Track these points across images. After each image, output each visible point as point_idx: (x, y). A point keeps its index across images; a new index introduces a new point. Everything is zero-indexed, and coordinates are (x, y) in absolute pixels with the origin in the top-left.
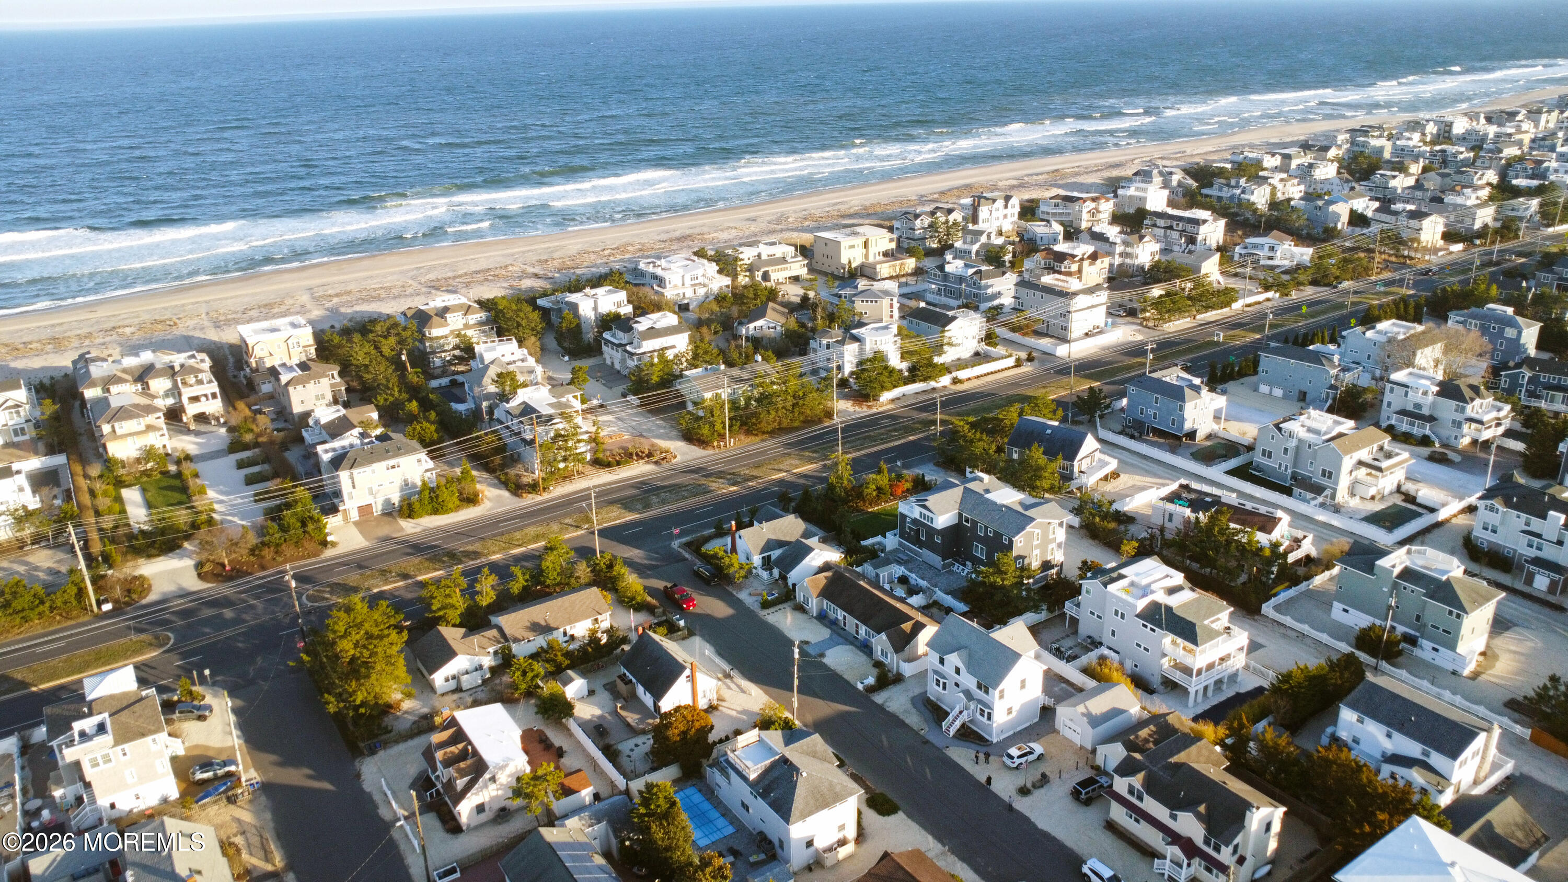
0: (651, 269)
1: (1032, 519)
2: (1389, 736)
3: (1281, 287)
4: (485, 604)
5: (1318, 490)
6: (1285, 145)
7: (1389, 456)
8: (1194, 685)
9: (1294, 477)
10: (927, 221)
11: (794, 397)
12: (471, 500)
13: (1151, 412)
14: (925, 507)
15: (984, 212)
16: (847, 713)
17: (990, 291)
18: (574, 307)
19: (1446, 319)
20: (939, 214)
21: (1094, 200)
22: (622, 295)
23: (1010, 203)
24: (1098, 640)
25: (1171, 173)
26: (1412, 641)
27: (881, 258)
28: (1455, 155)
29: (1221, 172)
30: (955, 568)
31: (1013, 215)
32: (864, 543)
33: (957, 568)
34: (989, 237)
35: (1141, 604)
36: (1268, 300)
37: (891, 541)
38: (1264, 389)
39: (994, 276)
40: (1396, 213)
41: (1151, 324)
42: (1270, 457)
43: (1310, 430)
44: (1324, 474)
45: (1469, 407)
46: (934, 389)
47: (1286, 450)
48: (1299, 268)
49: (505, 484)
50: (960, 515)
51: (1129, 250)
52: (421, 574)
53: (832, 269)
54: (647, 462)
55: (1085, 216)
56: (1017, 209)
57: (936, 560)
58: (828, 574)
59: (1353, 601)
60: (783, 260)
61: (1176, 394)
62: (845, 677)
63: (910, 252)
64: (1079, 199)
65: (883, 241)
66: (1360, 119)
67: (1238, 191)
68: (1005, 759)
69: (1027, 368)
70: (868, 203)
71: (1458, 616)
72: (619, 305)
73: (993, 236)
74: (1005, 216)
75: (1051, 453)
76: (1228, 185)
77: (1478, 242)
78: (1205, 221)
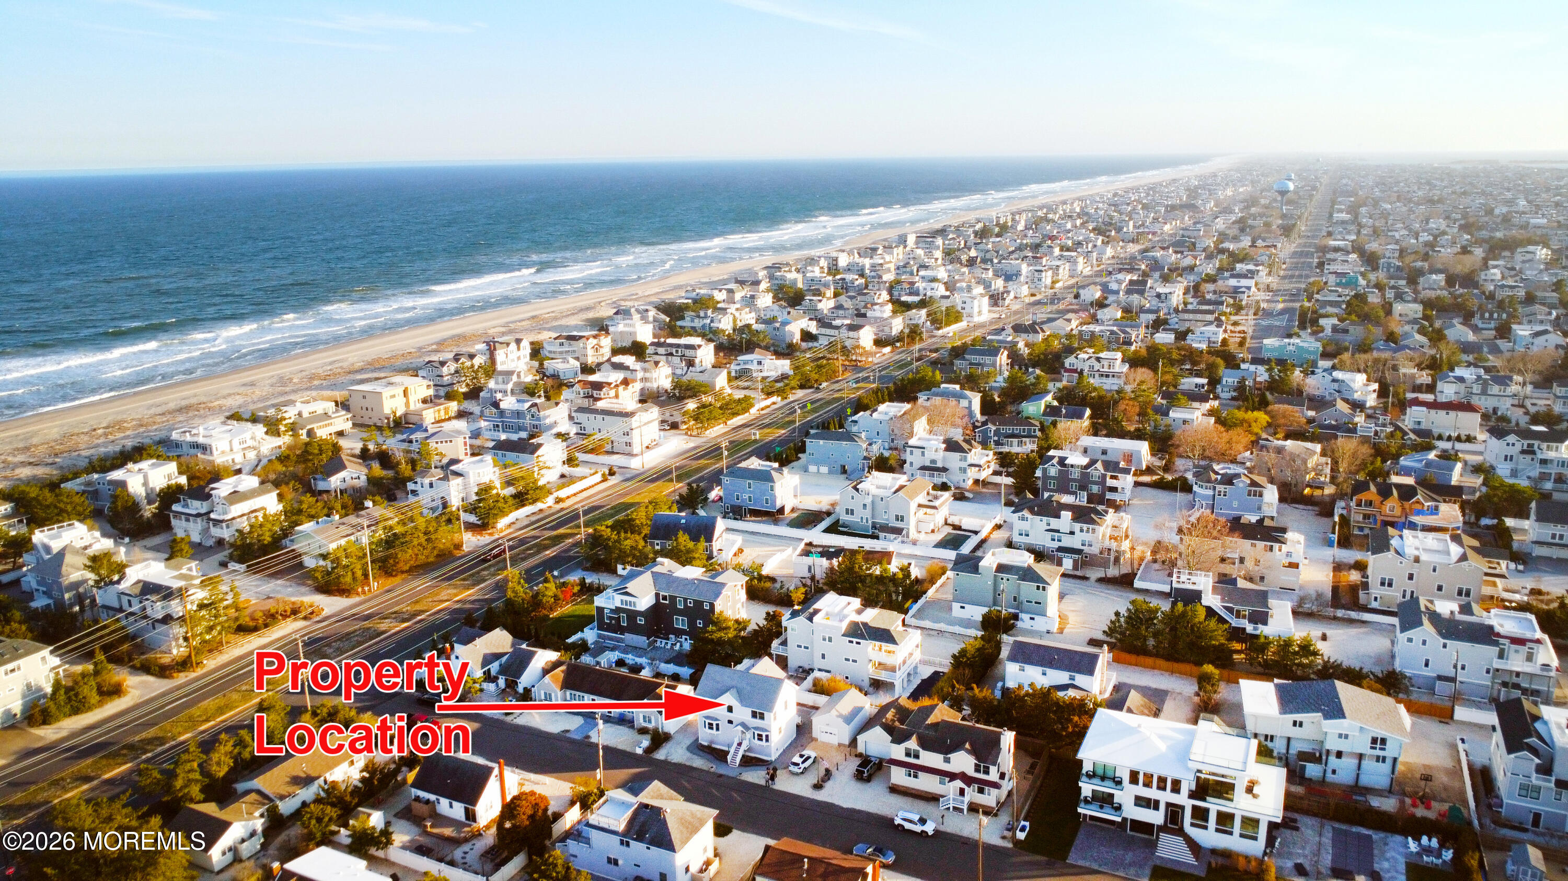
0: (188, 438)
1: (723, 585)
2: (1044, 674)
3: (781, 392)
4: (221, 774)
5: (898, 531)
6: (725, 282)
7: (936, 498)
8: (898, 679)
9: (874, 526)
10: (452, 367)
11: (425, 534)
12: (116, 691)
13: (746, 496)
14: (627, 594)
15: (500, 355)
16: (640, 773)
17: (548, 421)
18: (122, 484)
19: (915, 399)
20: (463, 360)
21: (595, 337)
22: (172, 467)
23: (522, 345)
24: (807, 667)
25: (647, 311)
26: (1016, 617)
27: (421, 405)
28: (852, 282)
29: (685, 307)
30: (658, 644)
31: (525, 357)
32: (569, 641)
33: (660, 643)
34: (519, 376)
35: (844, 626)
36: (774, 403)
37: (590, 635)
38: (813, 468)
39: (549, 408)
40: (837, 328)
41: (695, 433)
42: (852, 513)
43: (878, 487)
44: (897, 519)
45: (969, 456)
46: (541, 510)
47: (865, 505)
48: (784, 377)
49: (146, 669)
50: (657, 595)
51: (647, 375)
52: (106, 772)
53: (375, 420)
54: (295, 620)
55: (590, 352)
56: (528, 351)
57: (641, 640)
58: (563, 668)
59: (964, 599)
60: (326, 415)
61: (765, 477)
62: (620, 747)
63: (449, 397)
64: (581, 337)
65: (421, 388)
66: (770, 259)
67: (708, 321)
68: (792, 768)
69: (613, 480)
70: (369, 359)
71: (1044, 589)
72: (169, 477)
73: (522, 375)
74: (519, 358)
75: (695, 539)
76: (699, 317)
77: (898, 344)
78: (699, 346)
